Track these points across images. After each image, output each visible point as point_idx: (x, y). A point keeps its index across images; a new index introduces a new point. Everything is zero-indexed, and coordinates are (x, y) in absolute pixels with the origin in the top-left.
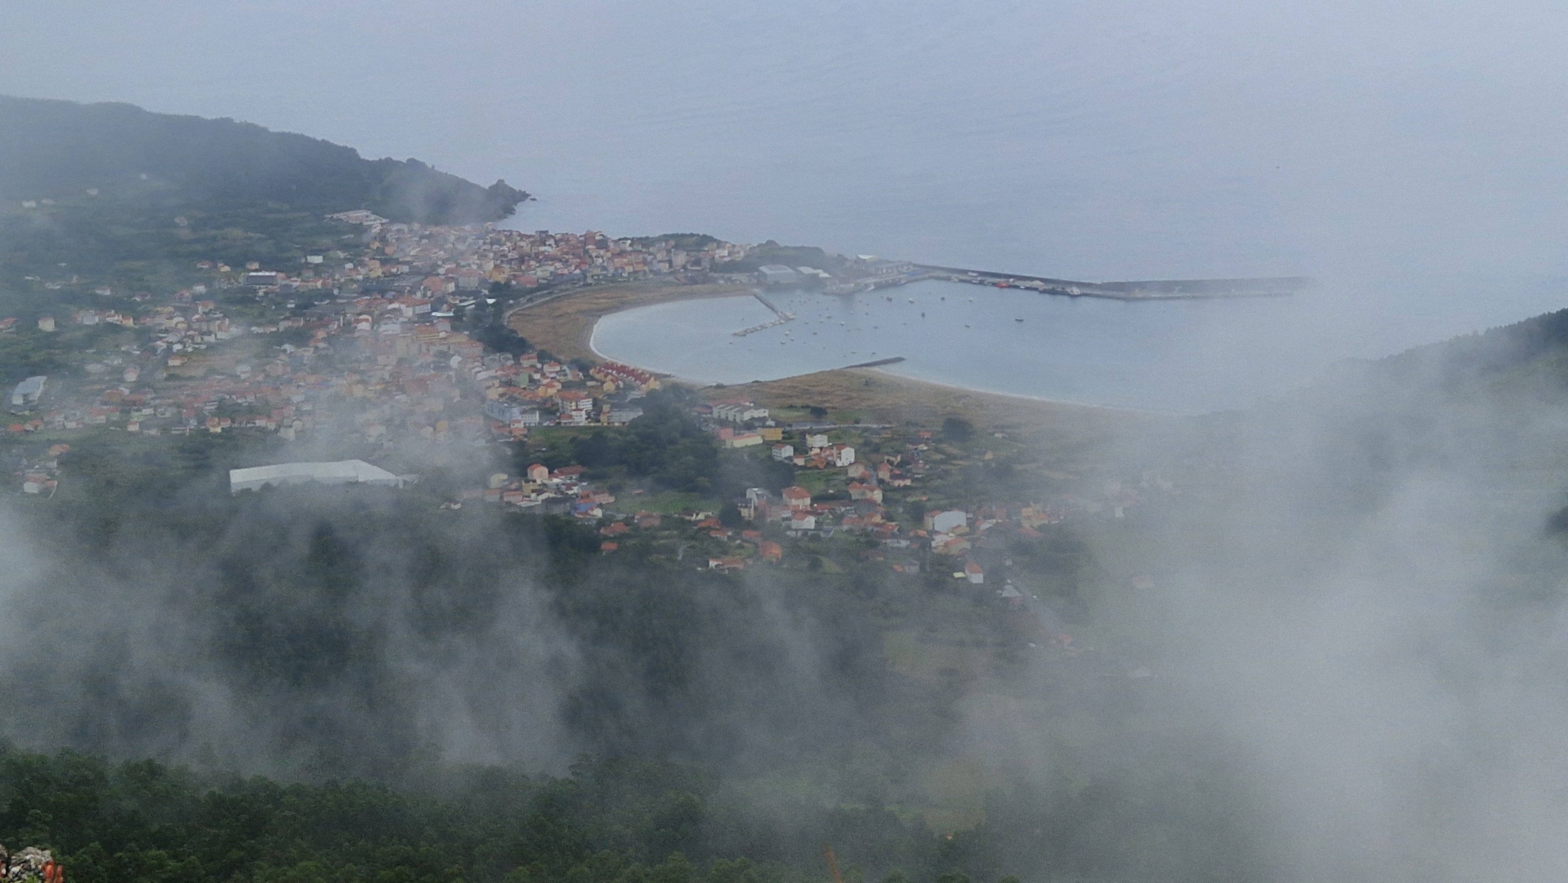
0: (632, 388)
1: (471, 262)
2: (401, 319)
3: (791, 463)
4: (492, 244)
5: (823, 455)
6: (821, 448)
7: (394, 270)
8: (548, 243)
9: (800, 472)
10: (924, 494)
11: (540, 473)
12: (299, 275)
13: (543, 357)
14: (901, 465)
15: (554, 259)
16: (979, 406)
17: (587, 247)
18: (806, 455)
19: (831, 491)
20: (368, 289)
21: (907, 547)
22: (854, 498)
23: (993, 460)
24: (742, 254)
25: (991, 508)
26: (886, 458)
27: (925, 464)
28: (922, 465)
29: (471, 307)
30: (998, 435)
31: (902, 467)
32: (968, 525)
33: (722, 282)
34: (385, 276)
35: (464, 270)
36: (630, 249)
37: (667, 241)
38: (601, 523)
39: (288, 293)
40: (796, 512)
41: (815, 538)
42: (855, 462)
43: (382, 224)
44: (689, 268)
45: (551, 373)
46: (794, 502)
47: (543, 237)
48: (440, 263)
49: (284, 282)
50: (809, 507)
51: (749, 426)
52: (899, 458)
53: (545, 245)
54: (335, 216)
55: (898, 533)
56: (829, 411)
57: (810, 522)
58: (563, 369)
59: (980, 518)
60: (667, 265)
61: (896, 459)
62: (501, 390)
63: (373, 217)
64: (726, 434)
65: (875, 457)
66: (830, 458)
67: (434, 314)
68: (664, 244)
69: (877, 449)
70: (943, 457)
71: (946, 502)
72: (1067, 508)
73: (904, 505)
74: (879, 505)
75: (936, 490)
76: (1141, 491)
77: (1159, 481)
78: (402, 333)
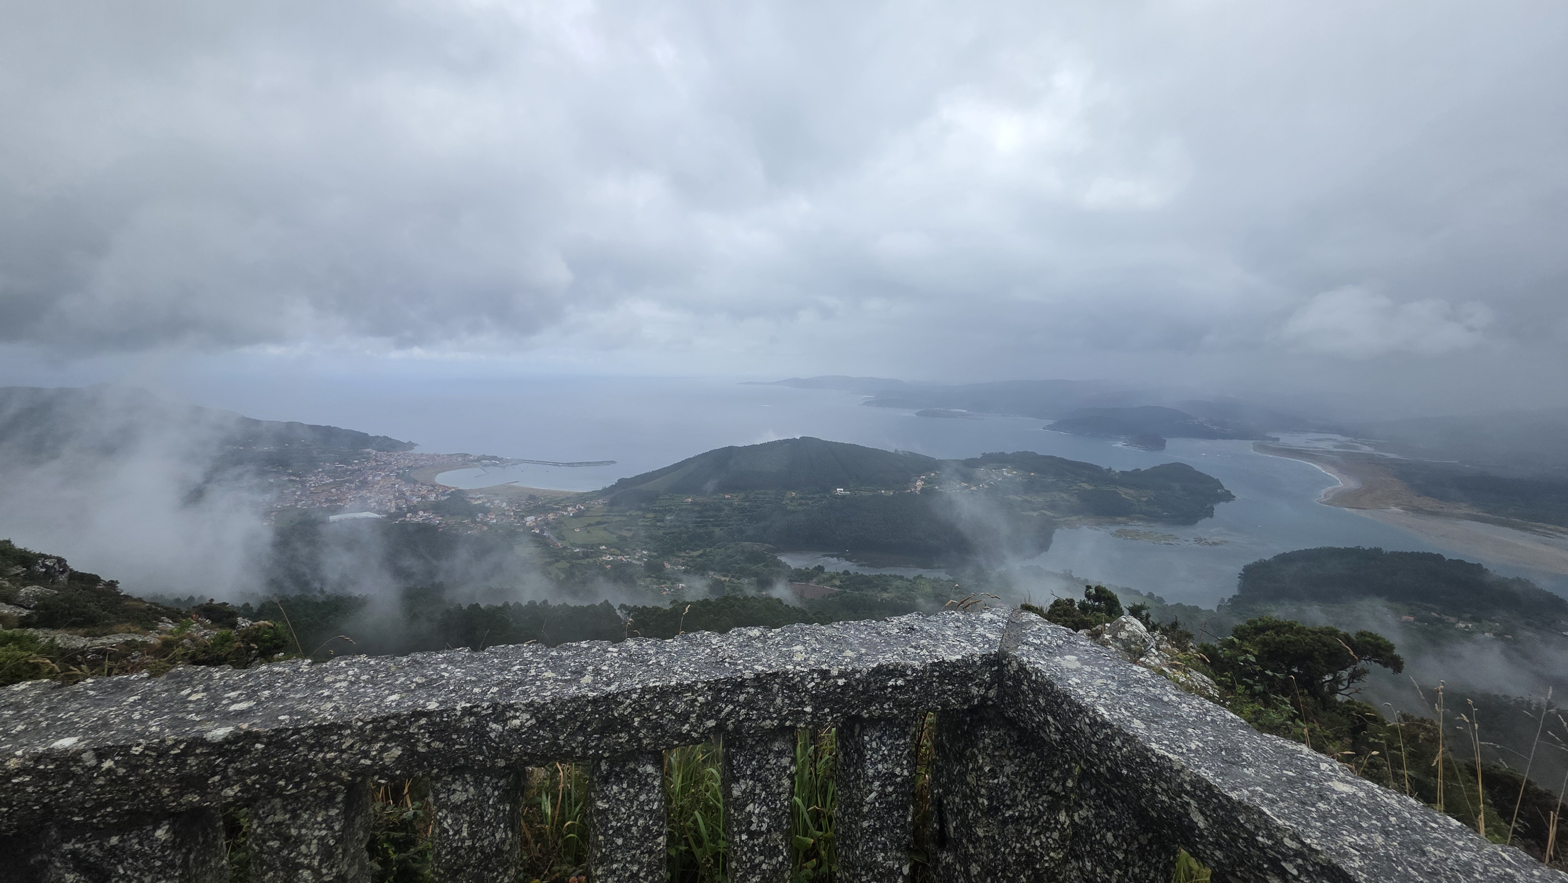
0: (446, 491)
1: (402, 461)
2: (381, 476)
3: (490, 507)
4: (408, 457)
6: (498, 503)
7: (379, 464)
9: (492, 509)
10: (524, 512)
11: (421, 513)
12: (351, 466)
13: (422, 484)
15: (424, 460)
17: (435, 457)
18: (494, 505)
19: (500, 513)
20: (371, 469)
22: (506, 515)
23: (541, 504)
24: (476, 458)
26: (514, 505)
27: (524, 506)
29: (401, 473)
30: (543, 498)
31: (518, 507)
33: (471, 465)
34: (376, 466)
35: (400, 464)
36: (447, 457)
37: (456, 455)
38: (438, 524)
39: (347, 470)
41: (496, 524)
42: (506, 506)
43: (376, 452)
44: (463, 462)
45: (424, 488)
47: (422, 455)
48: (392, 462)
49: (346, 468)
51: (479, 499)
52: (518, 505)
53: (423, 457)
54: (362, 450)
56: (499, 494)
57: (495, 521)
58: (428, 487)
59: (538, 518)
60: (457, 461)
63: (373, 450)
64: (472, 501)
65: (511, 505)
66: (500, 505)
67: (391, 474)
69: (512, 503)
71: (529, 514)
72: (559, 514)
73: (519, 516)
74: (513, 516)
75: (527, 511)
76: (576, 509)
77: (581, 507)
78: (381, 479)
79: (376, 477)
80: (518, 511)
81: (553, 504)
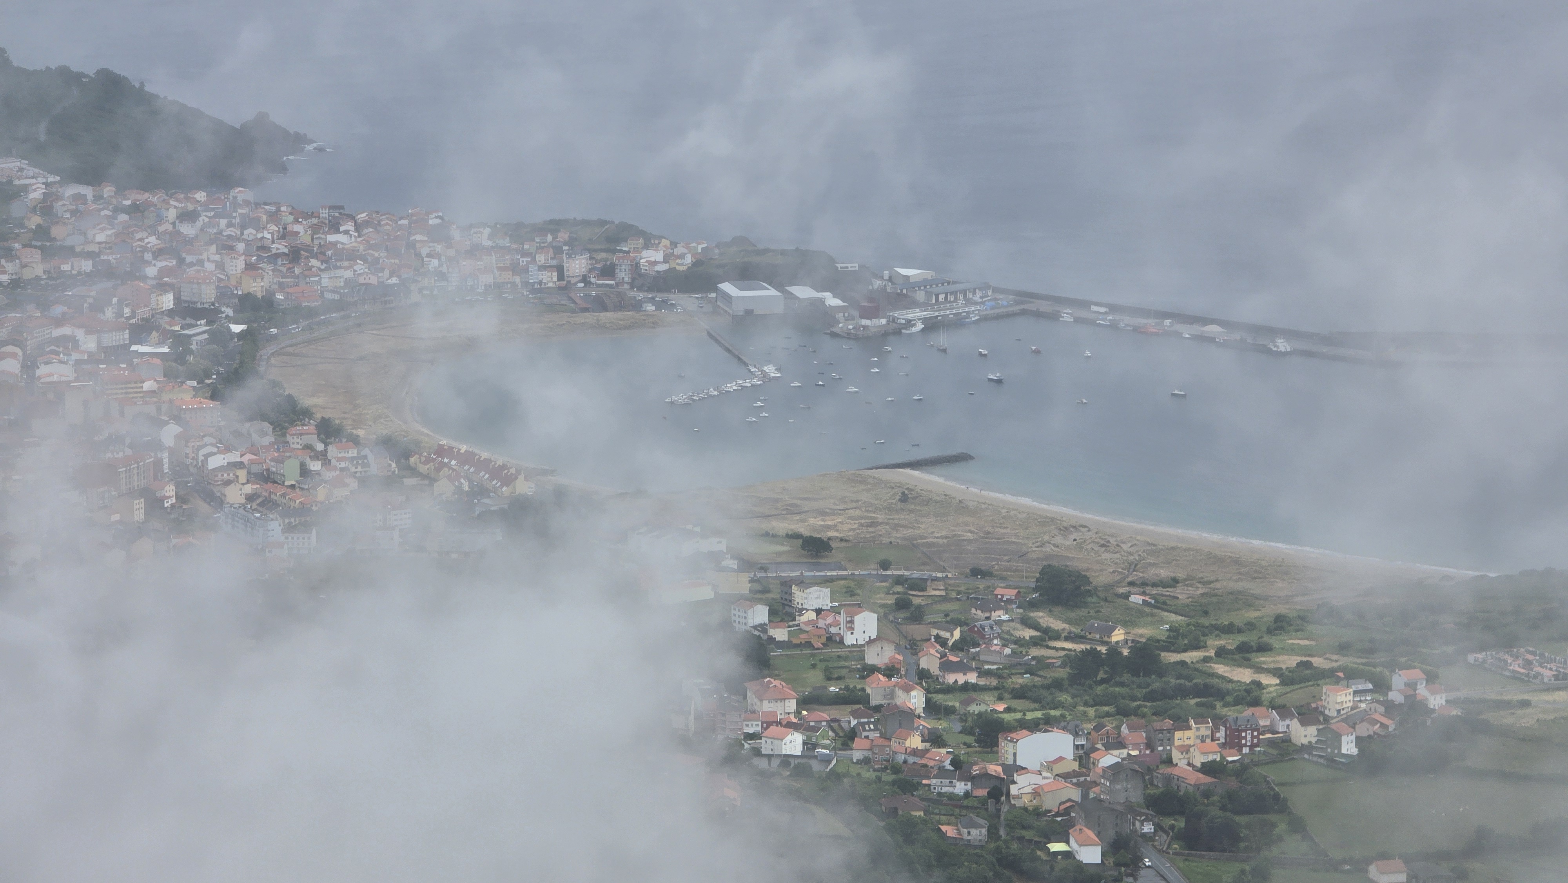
0: (486, 492)
1: (204, 256)
2: (75, 356)
3: (765, 637)
4: (243, 227)
5: (821, 623)
6: (818, 611)
7: (66, 267)
8: (342, 229)
9: (779, 652)
10: (1000, 699)
13: (327, 431)
14: (958, 647)
16: (1103, 546)
17: (412, 238)
18: (791, 623)
19: (832, 689)
20: (17, 299)
21: (967, 795)
22: (874, 702)
23: (1126, 640)
24: (688, 260)
25: (1118, 728)
26: (935, 632)
27: (1005, 646)
28: (997, 648)
29: (199, 338)
30: (1136, 599)
31: (962, 650)
32: (1079, 759)
33: (650, 308)
34: (48, 278)
35: (191, 272)
37: (554, 233)
40: (769, 724)
41: (802, 772)
42: (878, 638)
44: (593, 280)
45: (339, 460)
46: (767, 707)
47: (335, 218)
48: (148, 256)
50: (792, 717)
52: (957, 634)
53: (337, 231)
55: (952, 768)
56: (834, 544)
57: (794, 743)
58: (363, 453)
59: (1099, 746)
60: (555, 274)
61: (952, 635)
62: (249, 489)
63: (31, 171)
65: (916, 630)
66: (833, 630)
67: (134, 348)
68: (550, 238)
69: (917, 616)
70: (1037, 634)
71: (1039, 714)
72: (1255, 733)
73: (963, 718)
74: (919, 717)
75: (1020, 694)
76: (1390, 708)
77: (1422, 690)
78: (77, 379)
79: (46, 363)
80: (956, 681)
81: (1212, 653)
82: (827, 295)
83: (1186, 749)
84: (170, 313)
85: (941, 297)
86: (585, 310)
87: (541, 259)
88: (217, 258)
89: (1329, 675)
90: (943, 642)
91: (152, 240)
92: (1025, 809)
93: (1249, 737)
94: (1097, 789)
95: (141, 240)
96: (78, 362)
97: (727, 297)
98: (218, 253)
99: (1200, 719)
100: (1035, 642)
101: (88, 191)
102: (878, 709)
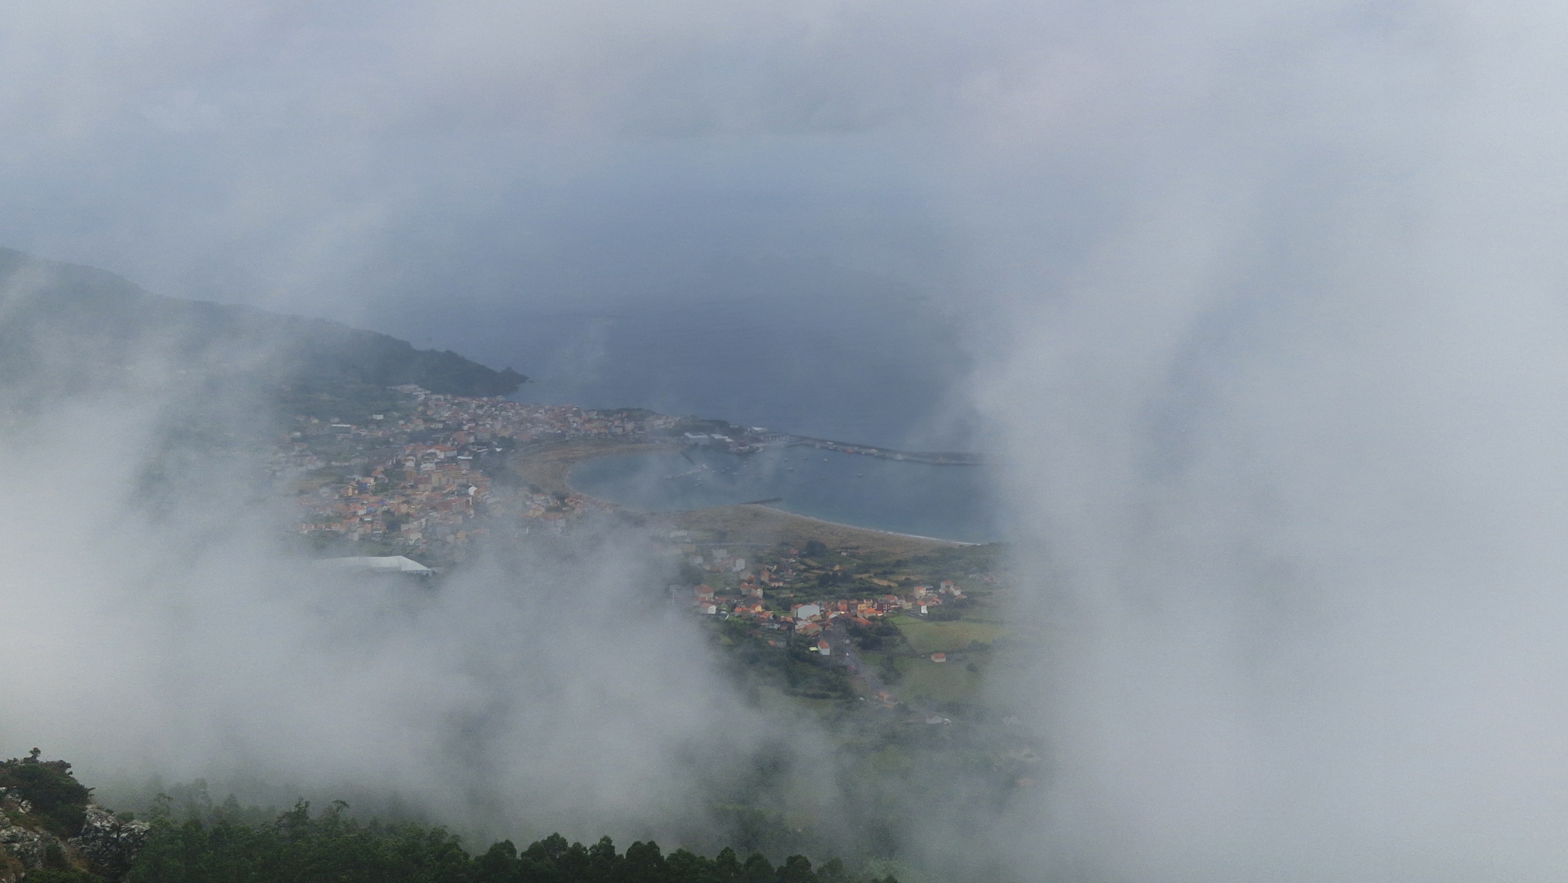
2: (436, 460)
4: (501, 411)
5: (723, 563)
6: (722, 559)
7: (433, 426)
8: (540, 412)
10: (792, 592)
12: (366, 427)
14: (776, 572)
16: (831, 533)
17: (567, 415)
19: (728, 588)
20: (414, 438)
21: (779, 629)
23: (840, 570)
24: (673, 424)
25: (837, 603)
26: (767, 566)
27: (793, 572)
28: (791, 573)
29: (485, 453)
30: (844, 554)
31: (777, 574)
32: (821, 615)
33: (658, 443)
34: (427, 430)
35: (480, 428)
36: (596, 417)
37: (621, 413)
39: (358, 440)
40: (703, 602)
42: (745, 569)
43: (426, 394)
44: (636, 432)
45: (538, 500)
46: (702, 595)
47: (537, 407)
48: (464, 422)
49: (356, 432)
50: (712, 599)
52: (775, 567)
54: (393, 388)
55: (773, 619)
56: (728, 533)
57: (712, 609)
58: (546, 498)
59: (829, 610)
61: (773, 567)
62: (502, 511)
66: (728, 566)
67: (458, 457)
68: (619, 415)
70: (806, 567)
71: (806, 598)
72: (889, 605)
73: (777, 600)
74: (760, 599)
75: (800, 590)
76: (940, 595)
77: (952, 589)
78: (436, 470)
79: (425, 463)
80: (775, 585)
81: (872, 575)
82: (726, 437)
83: (862, 612)
84: (473, 444)
85: (770, 438)
86: (633, 443)
87: (616, 423)
88: (491, 423)
89: (918, 583)
90: (770, 571)
91: (466, 416)
92: (801, 635)
93: (886, 607)
94: (828, 627)
95: (462, 416)
96: (437, 463)
97: (688, 439)
98: (491, 421)
99: (868, 599)
100: (805, 571)
101: (442, 397)
102: (744, 596)
